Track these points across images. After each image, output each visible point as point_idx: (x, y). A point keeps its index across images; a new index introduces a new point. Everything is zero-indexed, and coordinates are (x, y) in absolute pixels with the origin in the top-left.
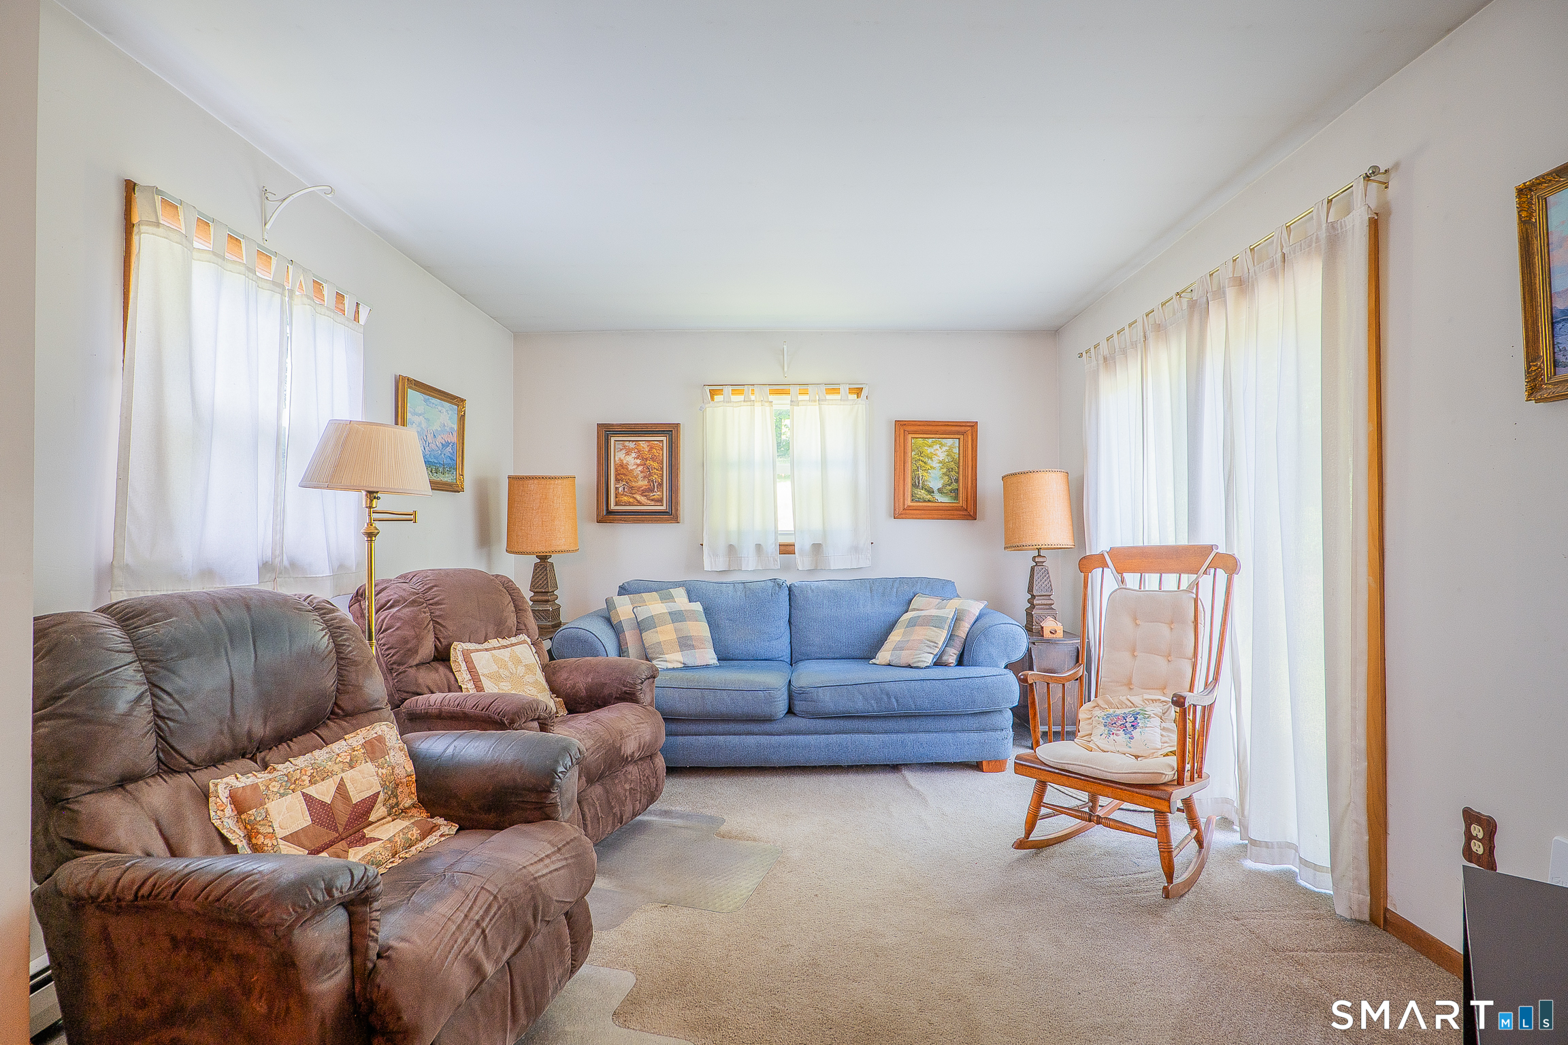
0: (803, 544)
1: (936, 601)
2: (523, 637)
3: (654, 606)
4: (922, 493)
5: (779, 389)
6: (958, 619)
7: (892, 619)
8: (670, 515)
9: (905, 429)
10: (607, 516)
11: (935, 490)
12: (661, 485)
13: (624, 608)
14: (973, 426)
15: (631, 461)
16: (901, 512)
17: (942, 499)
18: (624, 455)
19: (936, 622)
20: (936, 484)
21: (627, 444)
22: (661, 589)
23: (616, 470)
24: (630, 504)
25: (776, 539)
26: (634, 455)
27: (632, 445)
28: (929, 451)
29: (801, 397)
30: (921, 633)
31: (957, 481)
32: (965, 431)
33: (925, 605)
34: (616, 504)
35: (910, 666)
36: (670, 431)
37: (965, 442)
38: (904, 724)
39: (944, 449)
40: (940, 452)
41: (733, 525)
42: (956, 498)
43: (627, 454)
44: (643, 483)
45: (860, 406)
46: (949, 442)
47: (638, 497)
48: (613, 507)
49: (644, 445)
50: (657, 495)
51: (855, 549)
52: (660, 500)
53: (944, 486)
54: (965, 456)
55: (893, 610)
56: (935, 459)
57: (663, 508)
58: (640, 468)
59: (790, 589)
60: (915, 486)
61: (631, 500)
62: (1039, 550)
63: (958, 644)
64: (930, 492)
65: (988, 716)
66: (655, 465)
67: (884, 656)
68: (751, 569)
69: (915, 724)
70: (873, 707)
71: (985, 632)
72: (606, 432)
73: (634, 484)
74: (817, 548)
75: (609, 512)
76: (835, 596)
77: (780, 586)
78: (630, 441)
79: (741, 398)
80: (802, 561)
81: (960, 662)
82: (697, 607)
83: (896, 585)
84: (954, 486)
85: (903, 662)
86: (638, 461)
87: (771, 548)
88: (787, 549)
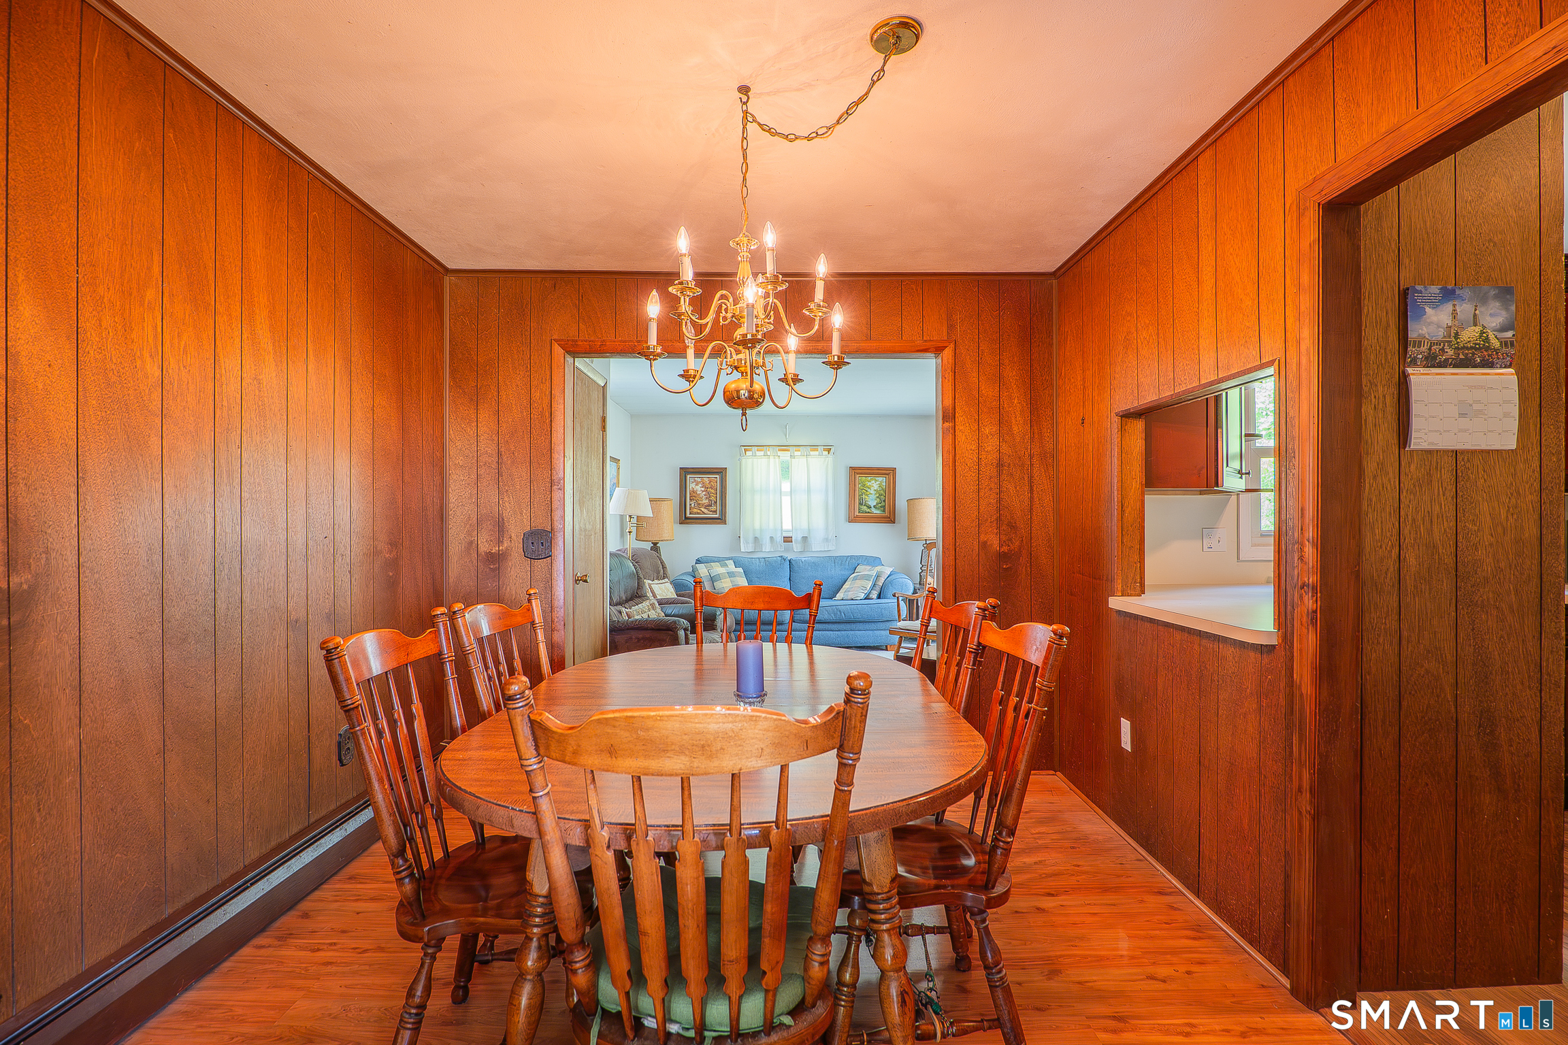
0: (797, 537)
1: (869, 568)
2: (666, 580)
3: (718, 569)
4: (864, 508)
5: (784, 447)
6: (878, 576)
7: (845, 578)
8: (721, 520)
9: (855, 471)
10: (685, 520)
11: (872, 506)
12: (716, 502)
13: (703, 570)
14: (894, 470)
15: (699, 489)
16: (853, 519)
17: (877, 512)
18: (695, 485)
19: (867, 578)
20: (872, 503)
21: (696, 479)
22: (721, 561)
23: (690, 494)
24: (698, 513)
25: (782, 534)
26: (700, 485)
27: (699, 480)
28: (868, 484)
29: (796, 453)
30: (859, 583)
31: (884, 501)
32: (890, 473)
33: (863, 570)
34: (690, 514)
35: (852, 600)
36: (721, 472)
37: (889, 479)
38: (848, 626)
39: (877, 483)
40: (875, 485)
41: (757, 526)
42: (884, 511)
43: (697, 485)
44: (706, 502)
45: (830, 458)
46: (881, 479)
47: (703, 510)
48: (688, 515)
49: (706, 480)
50: (713, 508)
51: (827, 540)
52: (715, 511)
53: (877, 504)
54: (889, 487)
55: (847, 573)
56: (872, 488)
57: (717, 516)
58: (704, 493)
59: (790, 561)
60: (861, 504)
61: (699, 511)
62: (926, 540)
63: (878, 588)
64: (869, 507)
65: (890, 622)
66: (713, 491)
67: (840, 596)
68: (768, 550)
69: (853, 626)
70: (833, 617)
71: (891, 582)
72: (685, 472)
73: (700, 502)
74: (805, 539)
75: (686, 518)
76: (815, 565)
77: (785, 560)
78: (698, 478)
79: (762, 453)
80: (796, 546)
81: (879, 597)
82: (741, 570)
83: (848, 560)
84: (883, 504)
85: (849, 597)
86: (703, 489)
87: (779, 539)
88: (788, 540)
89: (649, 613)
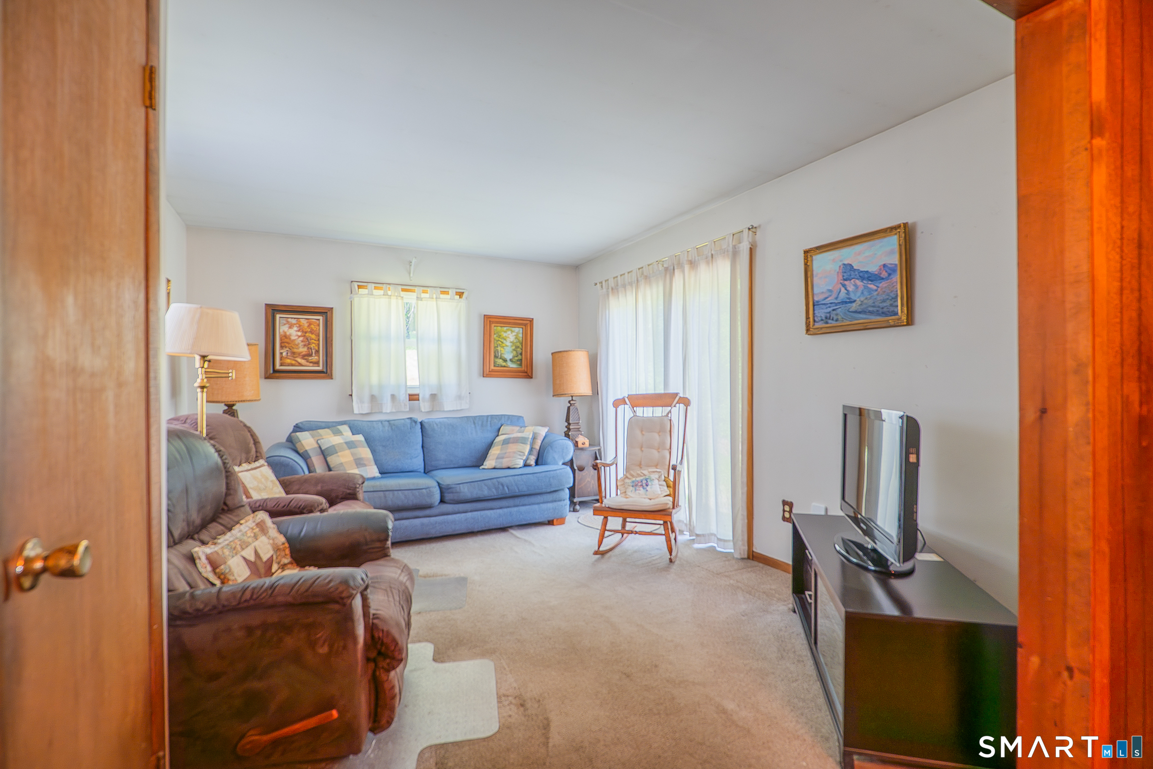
0: (424, 394)
1: (518, 428)
2: (261, 462)
3: (330, 439)
4: (500, 362)
5: (407, 288)
6: (534, 438)
7: (489, 440)
8: (326, 373)
9: (490, 321)
10: (273, 373)
11: (508, 360)
12: (317, 352)
13: (307, 441)
14: (531, 320)
15: (294, 333)
16: (487, 373)
17: (513, 366)
18: (286, 327)
19: (523, 440)
20: (508, 356)
21: (289, 320)
22: (332, 426)
23: (281, 339)
24: (292, 365)
25: (406, 391)
26: (295, 329)
27: (294, 321)
28: (504, 335)
29: (423, 295)
30: (512, 448)
31: (521, 354)
32: (527, 324)
33: (509, 432)
34: (281, 365)
35: (509, 468)
36: (326, 313)
37: (526, 331)
38: (511, 502)
39: (514, 334)
40: (511, 336)
41: (374, 380)
42: (521, 365)
43: (291, 327)
44: (303, 350)
45: (462, 303)
46: (517, 330)
47: (299, 360)
48: (278, 367)
49: (304, 322)
50: (314, 358)
51: (459, 397)
52: (317, 363)
53: (514, 357)
54: (526, 339)
55: (489, 436)
56: (508, 340)
57: (320, 368)
58: (301, 339)
59: (421, 423)
60: (496, 357)
61: (293, 362)
62: (572, 396)
63: (535, 453)
64: (505, 361)
65: (557, 493)
66: (313, 336)
67: (489, 463)
68: (388, 410)
69: (517, 501)
70: (494, 493)
71: (551, 444)
72: (273, 310)
73: (295, 350)
74: (433, 397)
75: (275, 371)
76: (452, 426)
77: (416, 422)
78: (292, 318)
79: (381, 292)
80: (424, 405)
81: (537, 463)
82: (360, 438)
83: (489, 420)
84: (520, 357)
85: (504, 466)
86: (299, 334)
87: (403, 397)
88: (413, 398)
89: (257, 543)
